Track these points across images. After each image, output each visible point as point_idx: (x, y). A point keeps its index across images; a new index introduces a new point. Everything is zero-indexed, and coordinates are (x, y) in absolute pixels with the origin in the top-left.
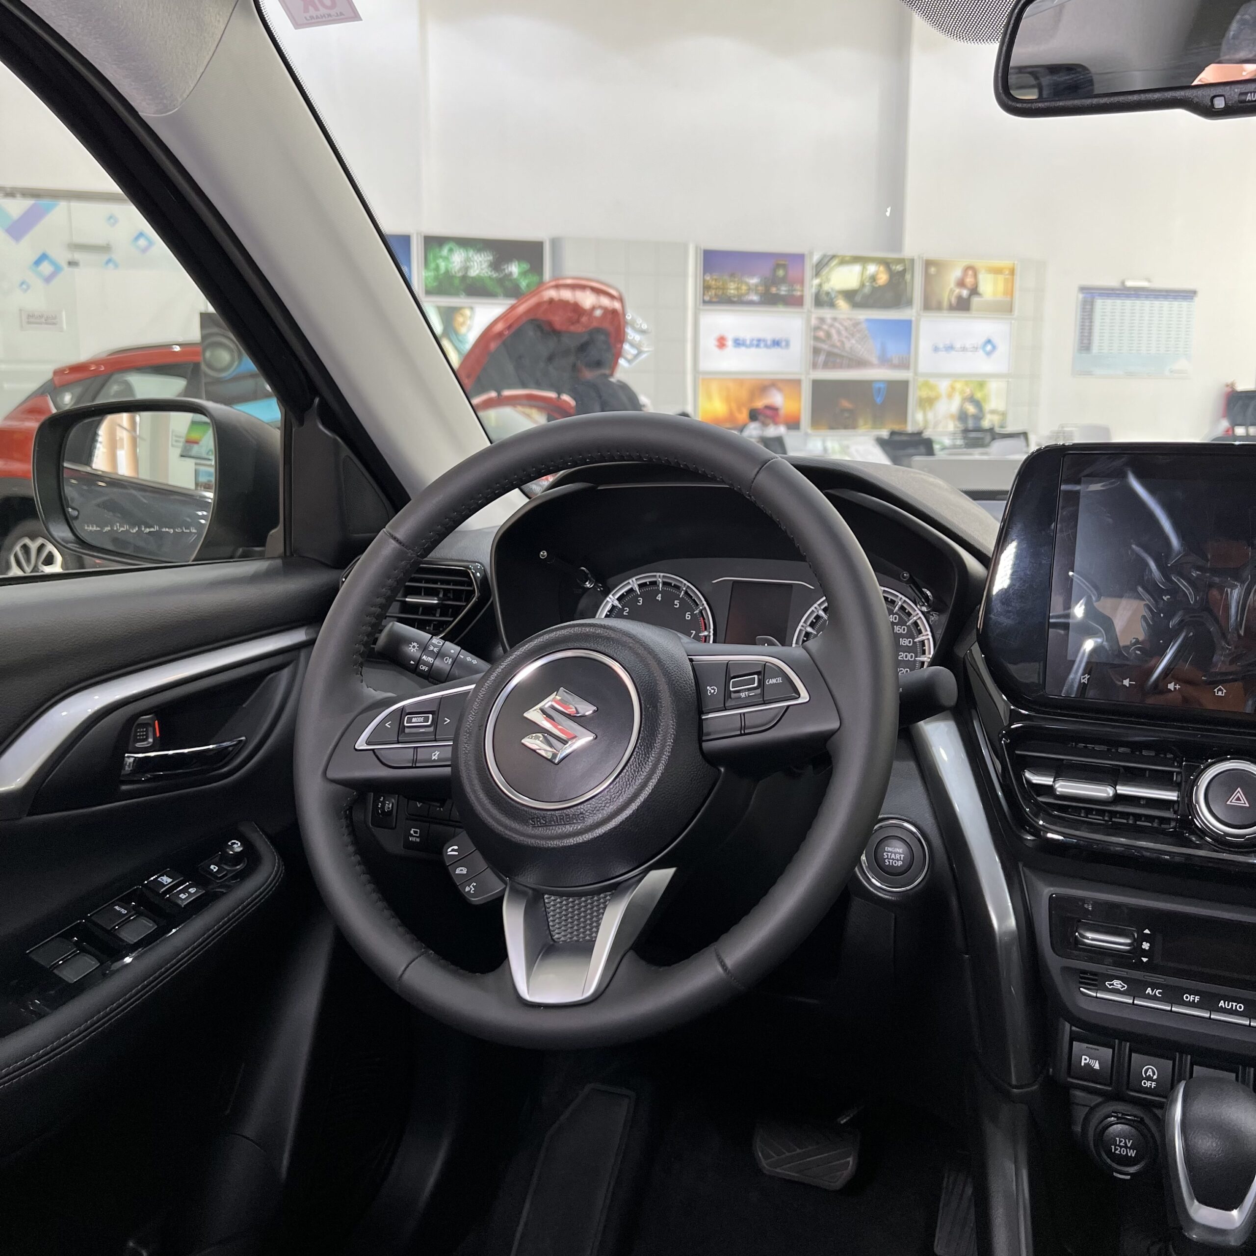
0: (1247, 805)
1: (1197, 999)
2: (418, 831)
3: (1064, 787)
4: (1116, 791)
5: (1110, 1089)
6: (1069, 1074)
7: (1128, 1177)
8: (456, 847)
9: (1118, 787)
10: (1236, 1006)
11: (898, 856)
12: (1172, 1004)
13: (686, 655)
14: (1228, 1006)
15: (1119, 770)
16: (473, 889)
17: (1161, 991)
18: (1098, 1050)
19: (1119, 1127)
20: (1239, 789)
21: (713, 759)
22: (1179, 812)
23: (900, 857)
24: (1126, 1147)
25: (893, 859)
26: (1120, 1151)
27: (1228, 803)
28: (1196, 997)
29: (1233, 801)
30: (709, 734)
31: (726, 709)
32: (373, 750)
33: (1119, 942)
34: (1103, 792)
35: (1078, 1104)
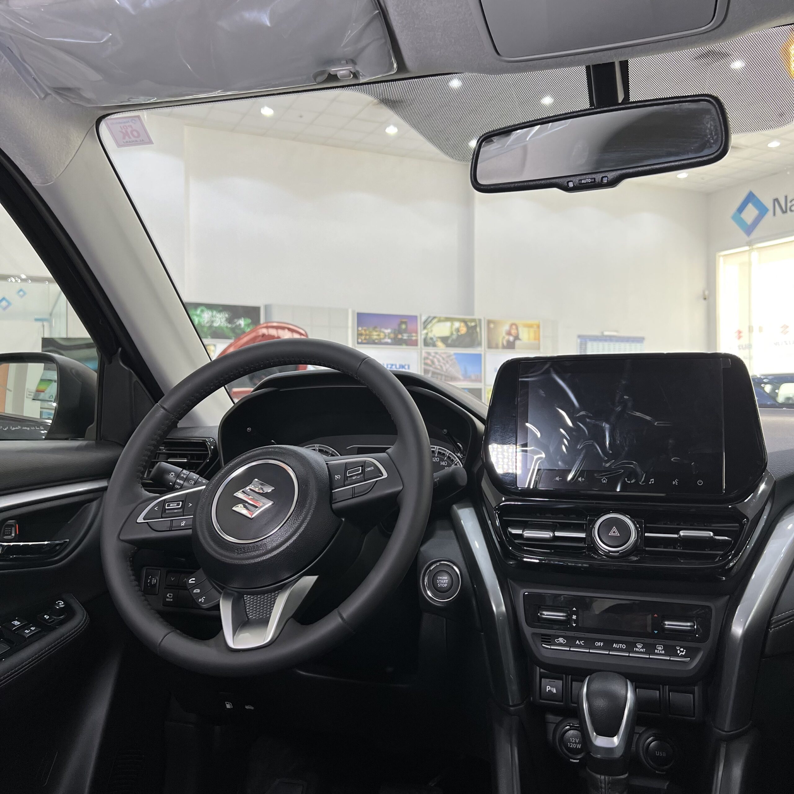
0: (619, 535)
1: (602, 644)
2: (172, 594)
3: (528, 534)
4: (554, 534)
5: (562, 704)
6: (541, 698)
7: (578, 761)
8: (194, 579)
9: (555, 533)
10: (622, 646)
11: (445, 581)
12: (590, 649)
13: (324, 462)
14: (618, 646)
15: (557, 525)
16: (203, 600)
17: (583, 641)
18: (555, 682)
19: (571, 732)
20: (614, 527)
21: (339, 513)
22: (587, 543)
23: (446, 582)
24: (576, 743)
25: (442, 583)
26: (573, 746)
27: (609, 534)
28: (602, 643)
29: (611, 534)
30: (336, 499)
31: (345, 486)
32: (147, 522)
33: (559, 615)
34: (547, 535)
35: (549, 722)
